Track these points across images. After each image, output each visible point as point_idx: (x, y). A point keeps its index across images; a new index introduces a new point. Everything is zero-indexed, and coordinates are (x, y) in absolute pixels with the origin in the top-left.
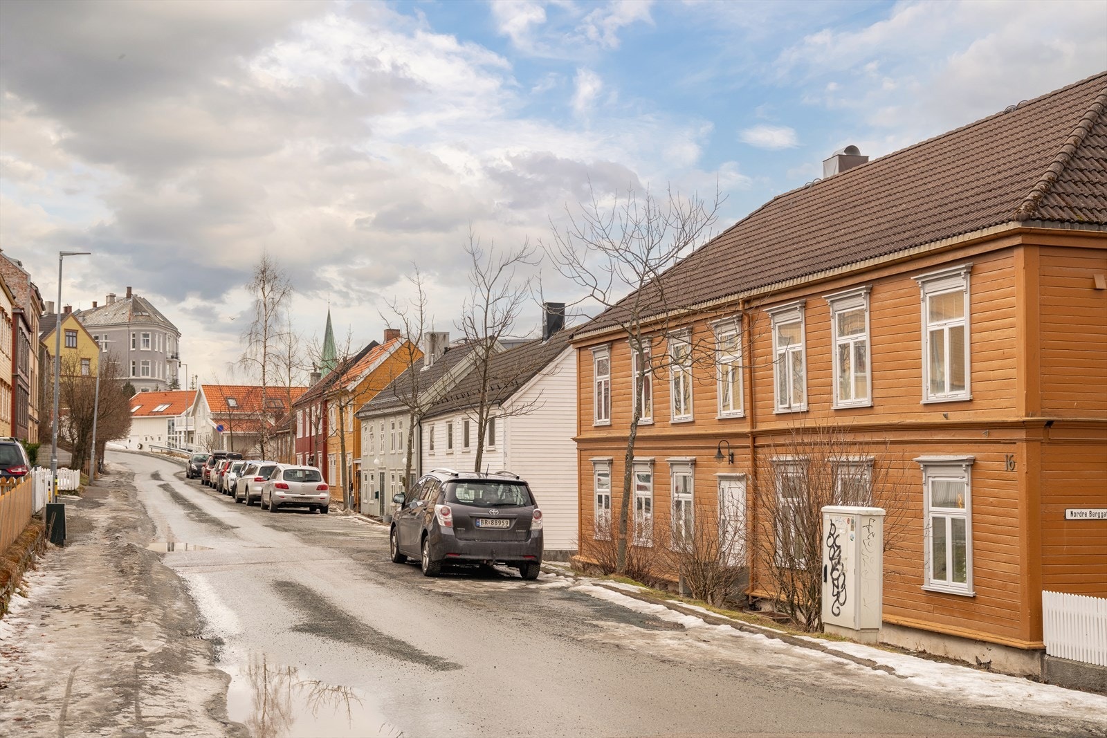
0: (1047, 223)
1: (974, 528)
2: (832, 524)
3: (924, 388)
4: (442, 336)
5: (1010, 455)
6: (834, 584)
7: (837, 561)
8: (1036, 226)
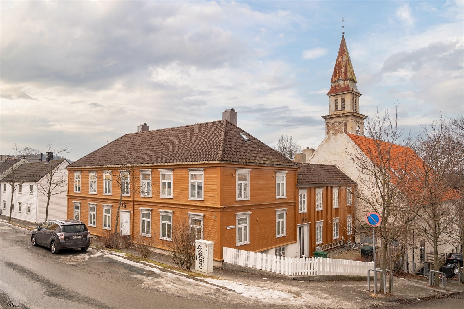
0: (225, 161)
1: (204, 230)
2: (199, 245)
3: (189, 196)
4: (4, 156)
5: (215, 215)
6: (200, 261)
7: (201, 255)
8: (223, 162)
